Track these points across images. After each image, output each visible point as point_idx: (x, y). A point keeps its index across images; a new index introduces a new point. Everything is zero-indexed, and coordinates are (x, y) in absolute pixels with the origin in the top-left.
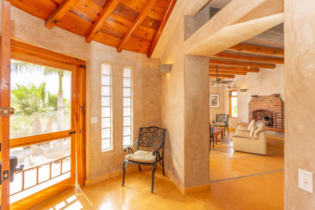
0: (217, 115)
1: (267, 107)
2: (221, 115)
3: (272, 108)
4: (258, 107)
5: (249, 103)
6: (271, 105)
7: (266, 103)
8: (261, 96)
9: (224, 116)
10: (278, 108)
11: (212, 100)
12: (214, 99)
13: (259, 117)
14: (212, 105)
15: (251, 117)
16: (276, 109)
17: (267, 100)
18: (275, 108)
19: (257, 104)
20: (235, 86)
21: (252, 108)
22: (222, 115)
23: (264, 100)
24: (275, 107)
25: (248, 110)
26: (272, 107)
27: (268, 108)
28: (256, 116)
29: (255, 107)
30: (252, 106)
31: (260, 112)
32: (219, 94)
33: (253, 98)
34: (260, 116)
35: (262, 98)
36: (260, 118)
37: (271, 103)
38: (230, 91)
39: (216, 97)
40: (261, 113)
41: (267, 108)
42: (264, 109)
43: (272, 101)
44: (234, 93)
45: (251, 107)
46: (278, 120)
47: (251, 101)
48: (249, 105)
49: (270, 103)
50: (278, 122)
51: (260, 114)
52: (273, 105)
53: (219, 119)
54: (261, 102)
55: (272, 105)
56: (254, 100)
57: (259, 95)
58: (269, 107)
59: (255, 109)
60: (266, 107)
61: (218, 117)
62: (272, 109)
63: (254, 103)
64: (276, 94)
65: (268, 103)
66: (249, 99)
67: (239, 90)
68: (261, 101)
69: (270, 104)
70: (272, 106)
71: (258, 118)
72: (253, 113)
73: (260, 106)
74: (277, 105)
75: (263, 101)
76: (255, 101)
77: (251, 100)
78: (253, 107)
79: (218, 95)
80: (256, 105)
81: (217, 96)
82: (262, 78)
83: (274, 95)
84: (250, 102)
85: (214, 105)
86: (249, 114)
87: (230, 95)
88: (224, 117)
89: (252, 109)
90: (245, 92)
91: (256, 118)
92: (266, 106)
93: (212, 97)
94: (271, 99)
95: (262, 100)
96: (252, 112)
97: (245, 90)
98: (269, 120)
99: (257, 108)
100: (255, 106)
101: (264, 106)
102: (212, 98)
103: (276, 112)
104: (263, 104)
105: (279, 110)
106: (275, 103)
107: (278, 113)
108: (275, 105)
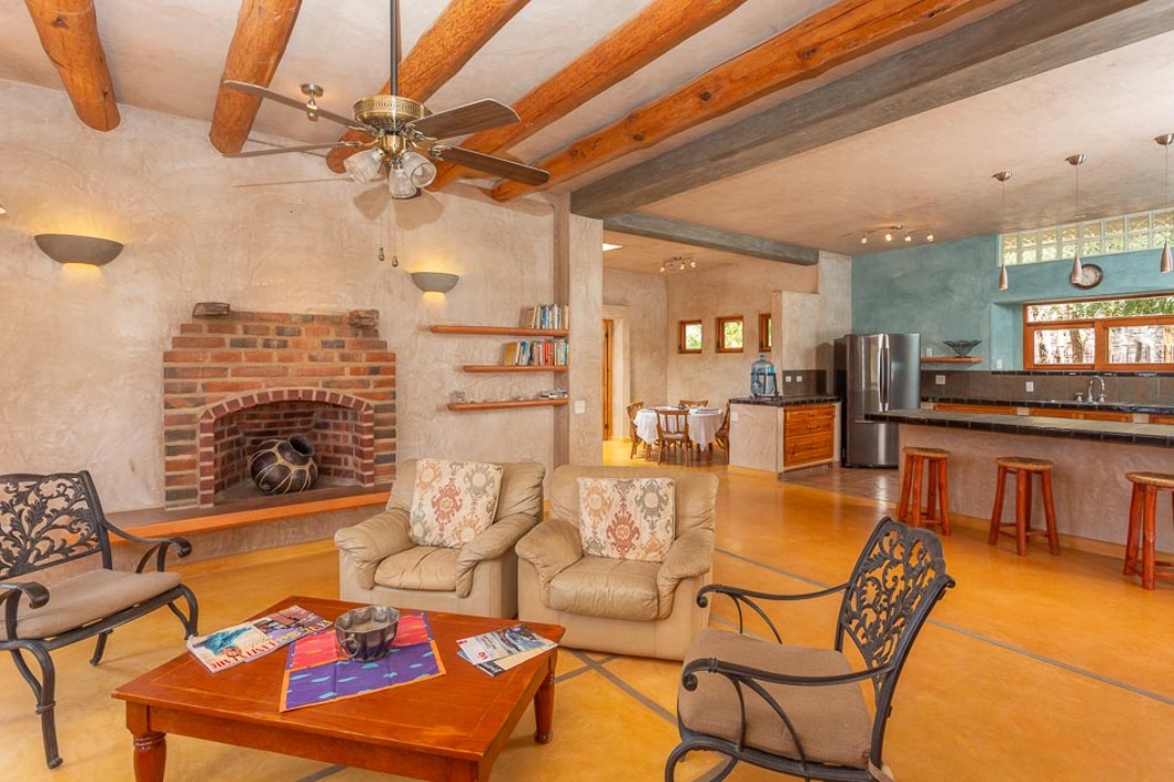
3: (350, 384)
4: (252, 386)
6: (342, 369)
7: (312, 359)
8: (251, 316)
10: (381, 384)
16: (371, 389)
17: (311, 339)
18: (365, 384)
19: (244, 364)
21: (200, 394)
23: (288, 339)
24: (365, 377)
26: (350, 381)
27: (327, 384)
29: (237, 387)
30: (200, 381)
35: (273, 326)
37: (344, 358)
43: (341, 345)
45: (187, 390)
46: (383, 445)
47: (179, 342)
48: (168, 373)
49: (336, 358)
50: (383, 453)
52: (355, 371)
54: (275, 353)
55: (347, 370)
58: (329, 378)
59: (231, 396)
60: (314, 379)
62: (349, 393)
63: (217, 358)
65: (325, 360)
68: (267, 344)
69: (337, 363)
70: (348, 377)
73: (268, 374)
74: (375, 371)
75: (283, 345)
78: (205, 387)
80: (236, 373)
84: (169, 347)
90: (94, 269)
92: (314, 373)
94: (334, 337)
95: (276, 336)
96: (207, 421)
100: (230, 379)
101: (301, 374)
103: (373, 403)
104: (291, 364)
105: (385, 393)
106: (367, 360)
107: (381, 412)
108: (368, 371)
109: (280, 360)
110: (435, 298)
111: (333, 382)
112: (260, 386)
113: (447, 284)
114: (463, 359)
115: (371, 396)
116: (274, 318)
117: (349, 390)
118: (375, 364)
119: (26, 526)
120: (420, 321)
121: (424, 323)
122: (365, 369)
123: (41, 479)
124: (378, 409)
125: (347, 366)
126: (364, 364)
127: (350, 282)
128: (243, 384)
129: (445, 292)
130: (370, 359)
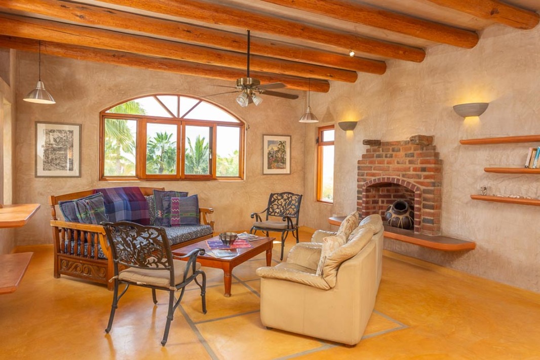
0: (272, 195)
1: (401, 173)
2: (281, 195)
4: (379, 174)
5: (359, 162)
7: (398, 163)
8: (388, 144)
9: (288, 198)
10: (426, 177)
11: (269, 153)
12: (276, 149)
13: (383, 202)
14: (269, 168)
15: (361, 201)
16: (422, 180)
17: (402, 153)
18: (419, 177)
19: (377, 165)
20: (329, 116)
21: (365, 177)
22: (285, 196)
23: (394, 153)
24: (420, 173)
25: (357, 183)
26: (413, 175)
28: (376, 199)
29: (373, 175)
30: (366, 172)
31: (386, 188)
32: (290, 136)
33: (368, 147)
34: (385, 200)
36: (385, 204)
37: (410, 162)
38: (320, 128)
39: (281, 143)
40: (388, 191)
41: (401, 178)
42: (393, 179)
43: (412, 155)
44: (329, 135)
45: (363, 175)
46: (426, 213)
47: (364, 156)
48: (359, 168)
49: (407, 163)
50: (427, 217)
51: (385, 193)
52: (415, 170)
53: (275, 207)
54: (386, 160)
55: (411, 169)
56: (372, 153)
57: (384, 140)
58: (404, 173)
59: (373, 178)
61: (275, 200)
62: (412, 181)
64: (424, 137)
65: (402, 163)
66: (360, 150)
67: (337, 126)
68: (386, 157)
69: (408, 165)
70: (412, 172)
71: (380, 204)
72: (367, 191)
73: (383, 169)
74: (424, 170)
75: (391, 156)
76: (373, 157)
77: (365, 153)
78: (367, 174)
79: (287, 139)
81: (285, 142)
82: (392, 90)
83: (417, 138)
84: (361, 159)
85: (274, 168)
86: (359, 192)
87: (317, 141)
88: (291, 202)
89: (364, 180)
91: (375, 205)
92: (398, 170)
93: (270, 142)
94: (412, 151)
95: (391, 152)
96: (365, 188)
97: (352, 126)
98: (406, 212)
99: (377, 178)
100: (373, 171)
101: (394, 170)
102: (269, 145)
103: (422, 188)
104: (391, 165)
105: (428, 183)
106: (421, 164)
107: (426, 193)
108: (420, 170)
109: (387, 163)
110: (472, 121)
111: (405, 174)
112: (381, 175)
113: (480, 109)
114: (492, 163)
115: (422, 184)
116: (394, 144)
117: (412, 180)
118: (424, 166)
119: (287, 205)
120: (462, 137)
121: (464, 139)
122: (419, 168)
123: (293, 194)
124: (425, 191)
125: (412, 166)
126: (419, 166)
127: (424, 120)
128: (376, 173)
129: (479, 116)
130: (422, 163)
